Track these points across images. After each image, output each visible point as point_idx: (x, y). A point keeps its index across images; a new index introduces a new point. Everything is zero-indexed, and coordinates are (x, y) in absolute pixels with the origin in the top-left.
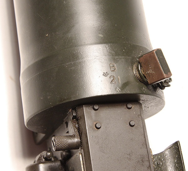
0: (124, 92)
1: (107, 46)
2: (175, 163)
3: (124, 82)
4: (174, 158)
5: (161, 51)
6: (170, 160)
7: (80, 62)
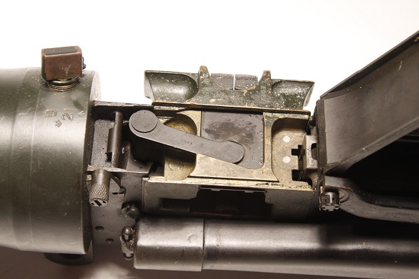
0: (87, 108)
1: (20, 114)
2: (170, 82)
3: (73, 105)
4: (164, 82)
5: (45, 50)
6: (165, 88)
7: (34, 152)
